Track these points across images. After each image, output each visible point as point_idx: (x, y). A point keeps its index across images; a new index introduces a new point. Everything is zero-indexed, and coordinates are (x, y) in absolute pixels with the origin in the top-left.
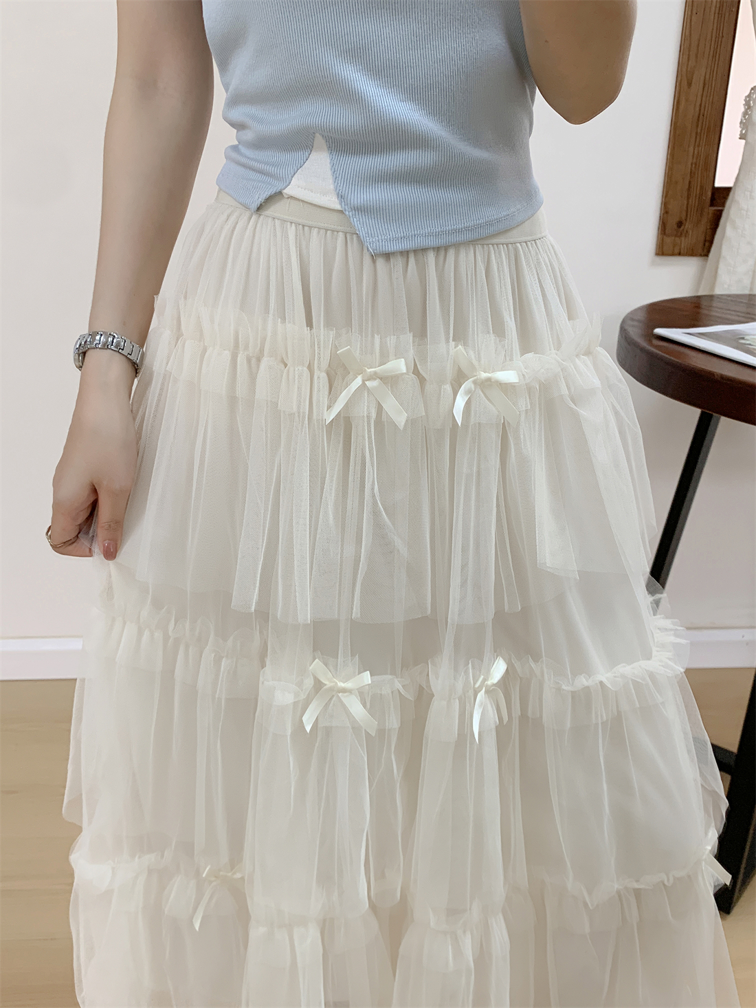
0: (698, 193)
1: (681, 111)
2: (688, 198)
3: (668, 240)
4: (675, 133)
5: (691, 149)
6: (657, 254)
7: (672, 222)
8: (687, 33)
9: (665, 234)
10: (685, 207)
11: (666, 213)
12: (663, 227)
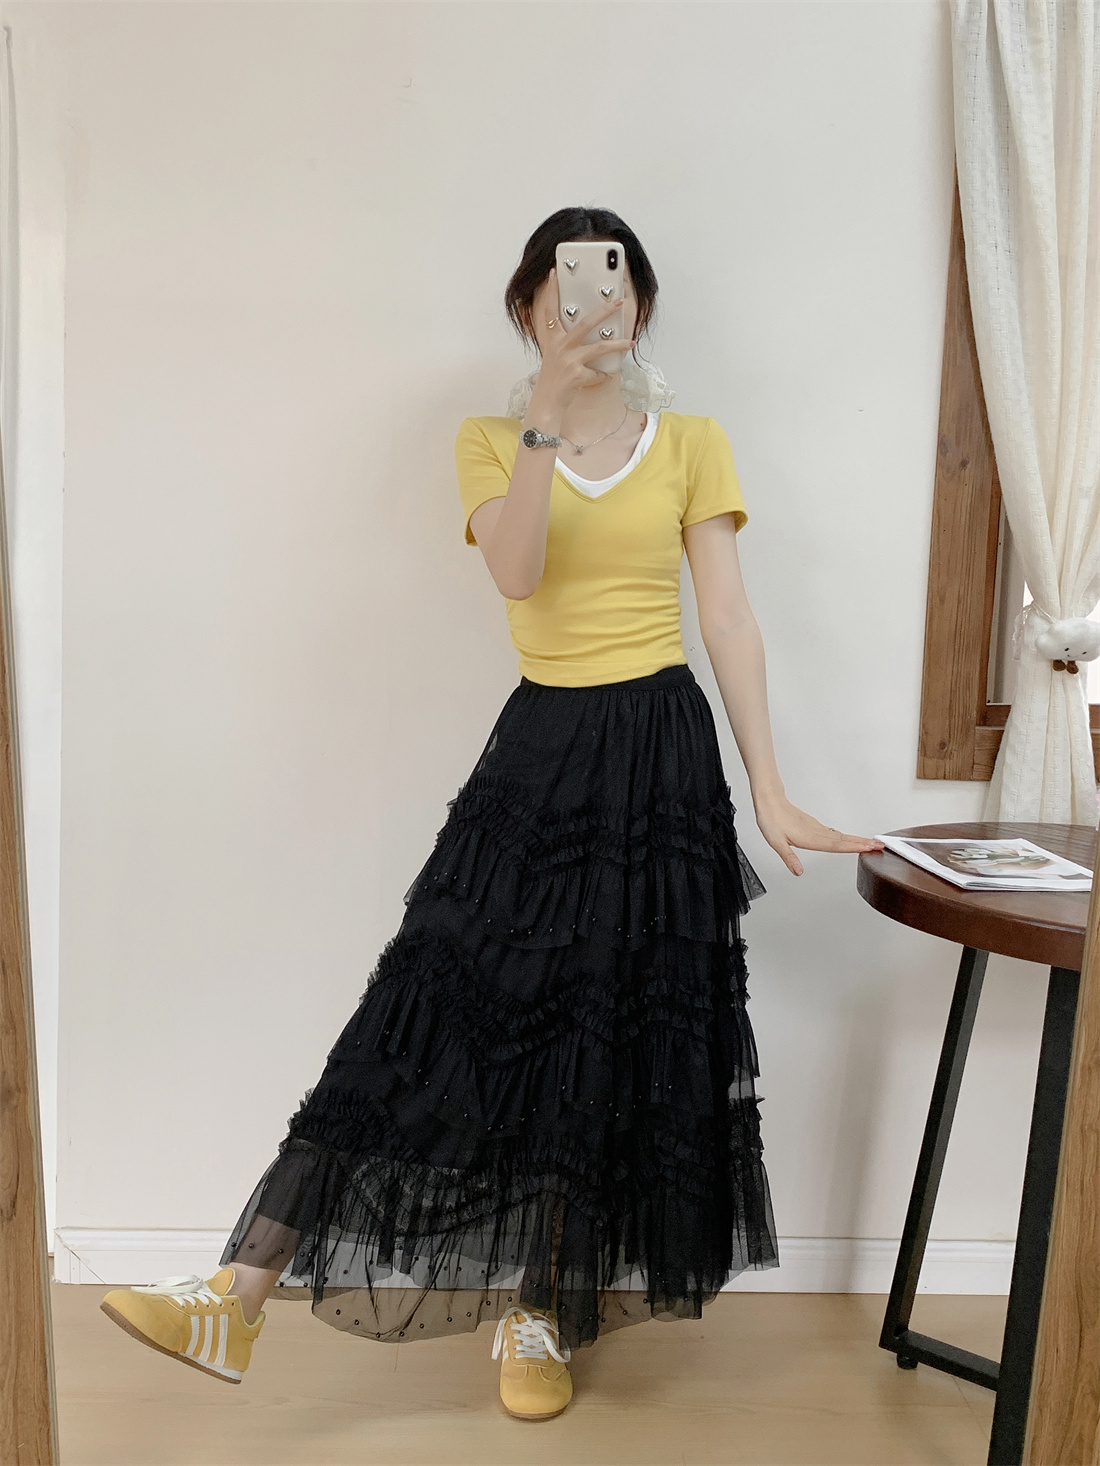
0: (961, 712)
1: (935, 625)
2: (950, 717)
3: (931, 763)
4: (929, 649)
5: (951, 664)
6: (918, 777)
7: (934, 742)
8: (936, 550)
9: (925, 755)
10: (947, 727)
11: (926, 733)
12: (923, 749)
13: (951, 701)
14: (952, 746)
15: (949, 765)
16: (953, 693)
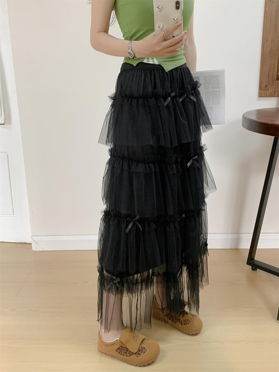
0: (272, 76)
1: (264, 49)
2: (268, 78)
3: (263, 92)
4: (263, 57)
5: (269, 62)
6: (259, 97)
7: (264, 85)
8: (265, 25)
9: (261, 90)
10: (268, 81)
11: (261, 83)
12: (260, 88)
13: (269, 72)
14: (269, 87)
15: (268, 92)
16: (269, 70)
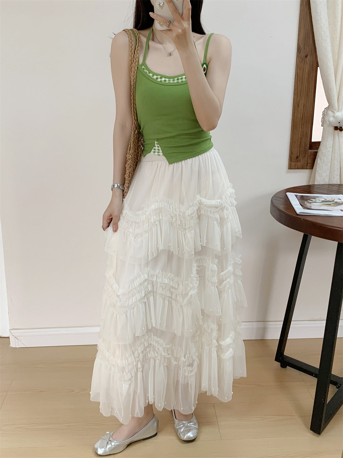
0: (304, 145)
1: (295, 115)
2: (299, 147)
3: (293, 163)
4: (293, 123)
5: (300, 129)
6: (289, 169)
7: (294, 157)
8: (296, 88)
9: (291, 161)
10: (299, 151)
11: (292, 153)
12: (291, 159)
13: (300, 141)
14: (300, 158)
15: (299, 164)
16: (301, 139)
